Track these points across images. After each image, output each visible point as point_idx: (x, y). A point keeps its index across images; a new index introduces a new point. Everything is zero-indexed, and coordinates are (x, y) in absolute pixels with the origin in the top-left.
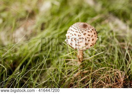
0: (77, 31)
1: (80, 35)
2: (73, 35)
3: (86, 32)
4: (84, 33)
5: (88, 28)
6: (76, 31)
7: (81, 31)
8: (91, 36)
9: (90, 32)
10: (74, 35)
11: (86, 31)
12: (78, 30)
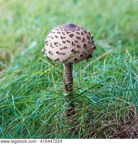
0: (60, 31)
1: (63, 36)
2: (52, 38)
3: (74, 33)
4: (70, 34)
5: (77, 29)
6: (58, 31)
7: (66, 31)
8: (82, 39)
9: (80, 33)
10: (54, 37)
11: (74, 31)
12: (62, 30)
